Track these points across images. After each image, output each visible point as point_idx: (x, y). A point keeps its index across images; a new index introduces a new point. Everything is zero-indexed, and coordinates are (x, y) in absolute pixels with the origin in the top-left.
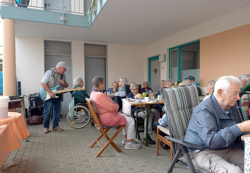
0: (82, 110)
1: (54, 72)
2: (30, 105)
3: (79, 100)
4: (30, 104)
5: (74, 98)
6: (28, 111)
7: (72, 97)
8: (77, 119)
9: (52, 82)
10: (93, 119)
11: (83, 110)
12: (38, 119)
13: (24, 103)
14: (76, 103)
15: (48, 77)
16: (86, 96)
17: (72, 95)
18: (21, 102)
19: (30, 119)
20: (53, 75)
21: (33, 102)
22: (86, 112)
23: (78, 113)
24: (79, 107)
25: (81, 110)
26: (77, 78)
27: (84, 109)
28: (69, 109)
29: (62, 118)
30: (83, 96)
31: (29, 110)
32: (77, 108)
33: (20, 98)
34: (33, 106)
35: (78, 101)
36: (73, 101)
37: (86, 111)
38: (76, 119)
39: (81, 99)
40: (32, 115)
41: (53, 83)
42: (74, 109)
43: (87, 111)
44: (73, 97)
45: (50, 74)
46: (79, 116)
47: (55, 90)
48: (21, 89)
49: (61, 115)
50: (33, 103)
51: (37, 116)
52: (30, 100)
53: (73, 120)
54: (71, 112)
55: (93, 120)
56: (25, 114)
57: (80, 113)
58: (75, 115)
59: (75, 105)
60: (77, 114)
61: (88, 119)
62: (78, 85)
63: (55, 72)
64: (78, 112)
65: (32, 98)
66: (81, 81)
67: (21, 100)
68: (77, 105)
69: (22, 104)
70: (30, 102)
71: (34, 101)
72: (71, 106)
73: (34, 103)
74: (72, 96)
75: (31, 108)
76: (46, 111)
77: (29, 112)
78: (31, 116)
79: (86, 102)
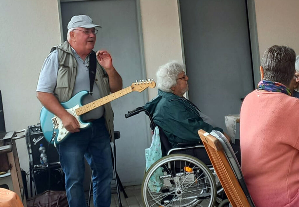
0: (188, 169)
1: (66, 54)
2: (32, 160)
3: (175, 136)
4: (31, 155)
5: (160, 130)
6: (28, 177)
7: (153, 129)
8: (174, 200)
9: (63, 82)
10: (226, 198)
11: (190, 169)
12: (59, 202)
13: (16, 156)
14: (166, 146)
15: (49, 70)
16: (196, 122)
17: (152, 120)
18: (9, 154)
19: (37, 201)
20: (62, 63)
21: (41, 149)
22: (199, 174)
23: (176, 179)
24: (176, 161)
25: (183, 168)
26: (167, 65)
27: (191, 165)
28: (148, 166)
29: (126, 196)
30: (186, 121)
31: (31, 174)
32: (172, 162)
33: (6, 142)
34: (41, 162)
35: (170, 139)
36: (156, 140)
37: (198, 171)
38: (170, 198)
39: (182, 135)
40: (40, 191)
41: (66, 85)
42: (161, 166)
43: (201, 171)
44: (157, 129)
45: (53, 62)
46: (178, 189)
47: (77, 107)
48: (3, 111)
49: (123, 185)
50: (40, 153)
51: (55, 194)
52: (32, 143)
53: (162, 203)
54: (153, 177)
55: (225, 201)
56: (22, 190)
57: (180, 179)
58: (167, 184)
59: (164, 154)
60: (172, 182)
61: (210, 196)
62: (171, 88)
63: (68, 54)
64: (174, 176)
65: (37, 138)
66: (179, 75)
67: (8, 147)
68: (171, 153)
69: (12, 161)
70: (31, 152)
71: (43, 146)
72: (152, 157)
73: (44, 151)
74: (153, 126)
75: (37, 167)
76: (67, 175)
77: (32, 179)
78: (38, 193)
79: (199, 141)
